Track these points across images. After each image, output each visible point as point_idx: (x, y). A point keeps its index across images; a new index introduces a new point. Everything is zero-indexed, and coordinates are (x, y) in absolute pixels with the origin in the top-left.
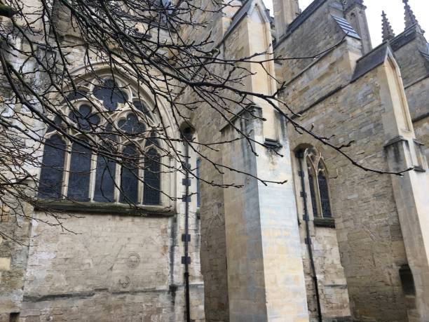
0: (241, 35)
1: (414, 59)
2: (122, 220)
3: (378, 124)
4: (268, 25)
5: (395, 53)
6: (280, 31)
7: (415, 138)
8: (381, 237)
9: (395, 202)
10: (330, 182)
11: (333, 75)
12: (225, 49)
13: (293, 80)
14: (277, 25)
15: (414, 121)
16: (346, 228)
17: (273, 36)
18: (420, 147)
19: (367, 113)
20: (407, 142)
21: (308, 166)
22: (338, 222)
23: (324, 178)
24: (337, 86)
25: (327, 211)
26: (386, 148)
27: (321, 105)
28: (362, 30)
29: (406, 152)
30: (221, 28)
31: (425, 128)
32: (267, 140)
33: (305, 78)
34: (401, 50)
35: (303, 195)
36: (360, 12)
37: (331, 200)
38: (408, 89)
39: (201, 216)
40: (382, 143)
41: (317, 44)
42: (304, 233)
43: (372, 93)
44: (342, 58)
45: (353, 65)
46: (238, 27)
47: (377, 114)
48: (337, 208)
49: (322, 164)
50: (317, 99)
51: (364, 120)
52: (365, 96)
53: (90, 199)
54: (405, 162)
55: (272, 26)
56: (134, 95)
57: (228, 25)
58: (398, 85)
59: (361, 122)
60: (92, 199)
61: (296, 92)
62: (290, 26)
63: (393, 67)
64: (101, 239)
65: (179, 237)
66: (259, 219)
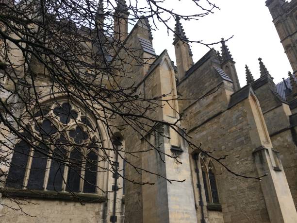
0: (155, 77)
1: (268, 95)
2: (66, 204)
3: (247, 138)
4: (173, 72)
5: (255, 92)
6: (181, 75)
7: (272, 147)
8: (254, 218)
9: (262, 193)
10: (217, 177)
11: (216, 104)
12: (145, 85)
13: (190, 106)
14: (179, 71)
15: (271, 136)
16: (230, 212)
17: (176, 77)
18: (276, 154)
19: (239, 129)
20: (267, 150)
21: (202, 165)
22: (224, 207)
23: (213, 174)
24: (219, 111)
25: (216, 199)
26: (254, 154)
27: (209, 124)
28: (233, 76)
29: (267, 157)
30: (143, 72)
31: (279, 140)
32: (173, 146)
33: (197, 105)
34: (259, 89)
35: (199, 186)
36: (232, 65)
37: (218, 190)
38: (265, 115)
39: (125, 202)
40: (250, 150)
41: (205, 84)
42: (200, 215)
43: (242, 116)
44: (221, 94)
45: (228, 98)
46: (153, 72)
47: (246, 130)
48: (223, 196)
49: (211, 164)
50: (206, 119)
51: (238, 134)
52: (237, 119)
53: (44, 188)
54: (267, 164)
55: (176, 72)
56: (82, 114)
57: (147, 70)
58: (259, 111)
59: (235, 135)
60: (45, 188)
61: (192, 114)
62: (187, 72)
63: (255, 101)
64: (49, 220)
65: (108, 218)
66: (167, 205)
